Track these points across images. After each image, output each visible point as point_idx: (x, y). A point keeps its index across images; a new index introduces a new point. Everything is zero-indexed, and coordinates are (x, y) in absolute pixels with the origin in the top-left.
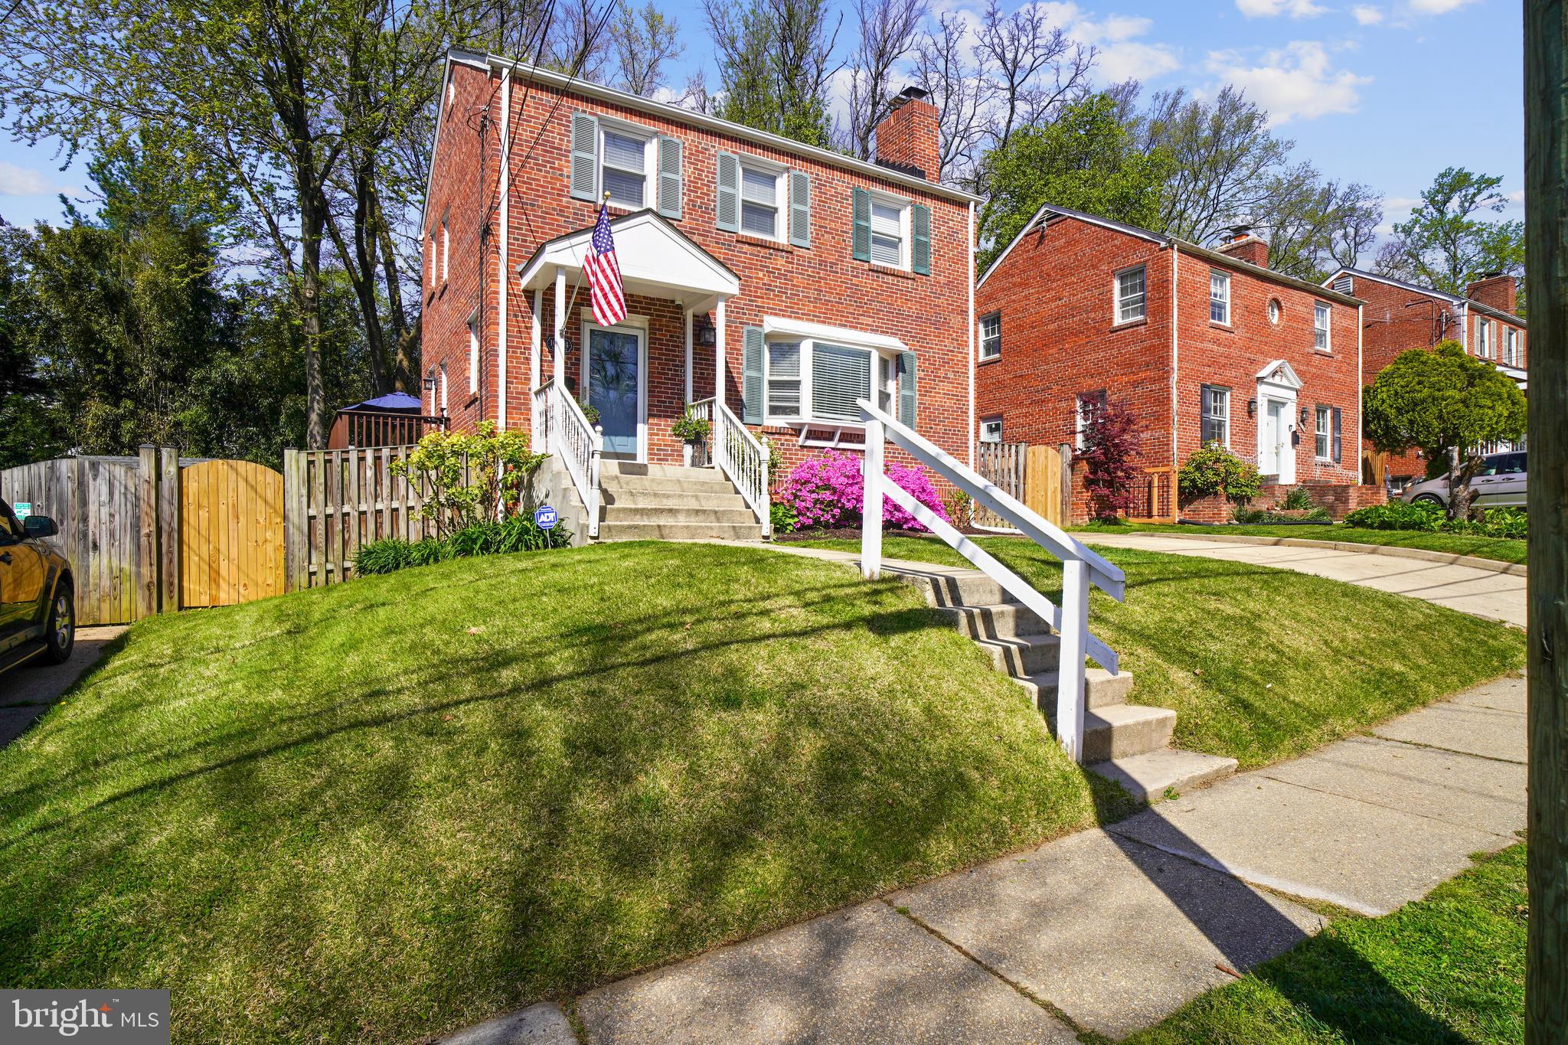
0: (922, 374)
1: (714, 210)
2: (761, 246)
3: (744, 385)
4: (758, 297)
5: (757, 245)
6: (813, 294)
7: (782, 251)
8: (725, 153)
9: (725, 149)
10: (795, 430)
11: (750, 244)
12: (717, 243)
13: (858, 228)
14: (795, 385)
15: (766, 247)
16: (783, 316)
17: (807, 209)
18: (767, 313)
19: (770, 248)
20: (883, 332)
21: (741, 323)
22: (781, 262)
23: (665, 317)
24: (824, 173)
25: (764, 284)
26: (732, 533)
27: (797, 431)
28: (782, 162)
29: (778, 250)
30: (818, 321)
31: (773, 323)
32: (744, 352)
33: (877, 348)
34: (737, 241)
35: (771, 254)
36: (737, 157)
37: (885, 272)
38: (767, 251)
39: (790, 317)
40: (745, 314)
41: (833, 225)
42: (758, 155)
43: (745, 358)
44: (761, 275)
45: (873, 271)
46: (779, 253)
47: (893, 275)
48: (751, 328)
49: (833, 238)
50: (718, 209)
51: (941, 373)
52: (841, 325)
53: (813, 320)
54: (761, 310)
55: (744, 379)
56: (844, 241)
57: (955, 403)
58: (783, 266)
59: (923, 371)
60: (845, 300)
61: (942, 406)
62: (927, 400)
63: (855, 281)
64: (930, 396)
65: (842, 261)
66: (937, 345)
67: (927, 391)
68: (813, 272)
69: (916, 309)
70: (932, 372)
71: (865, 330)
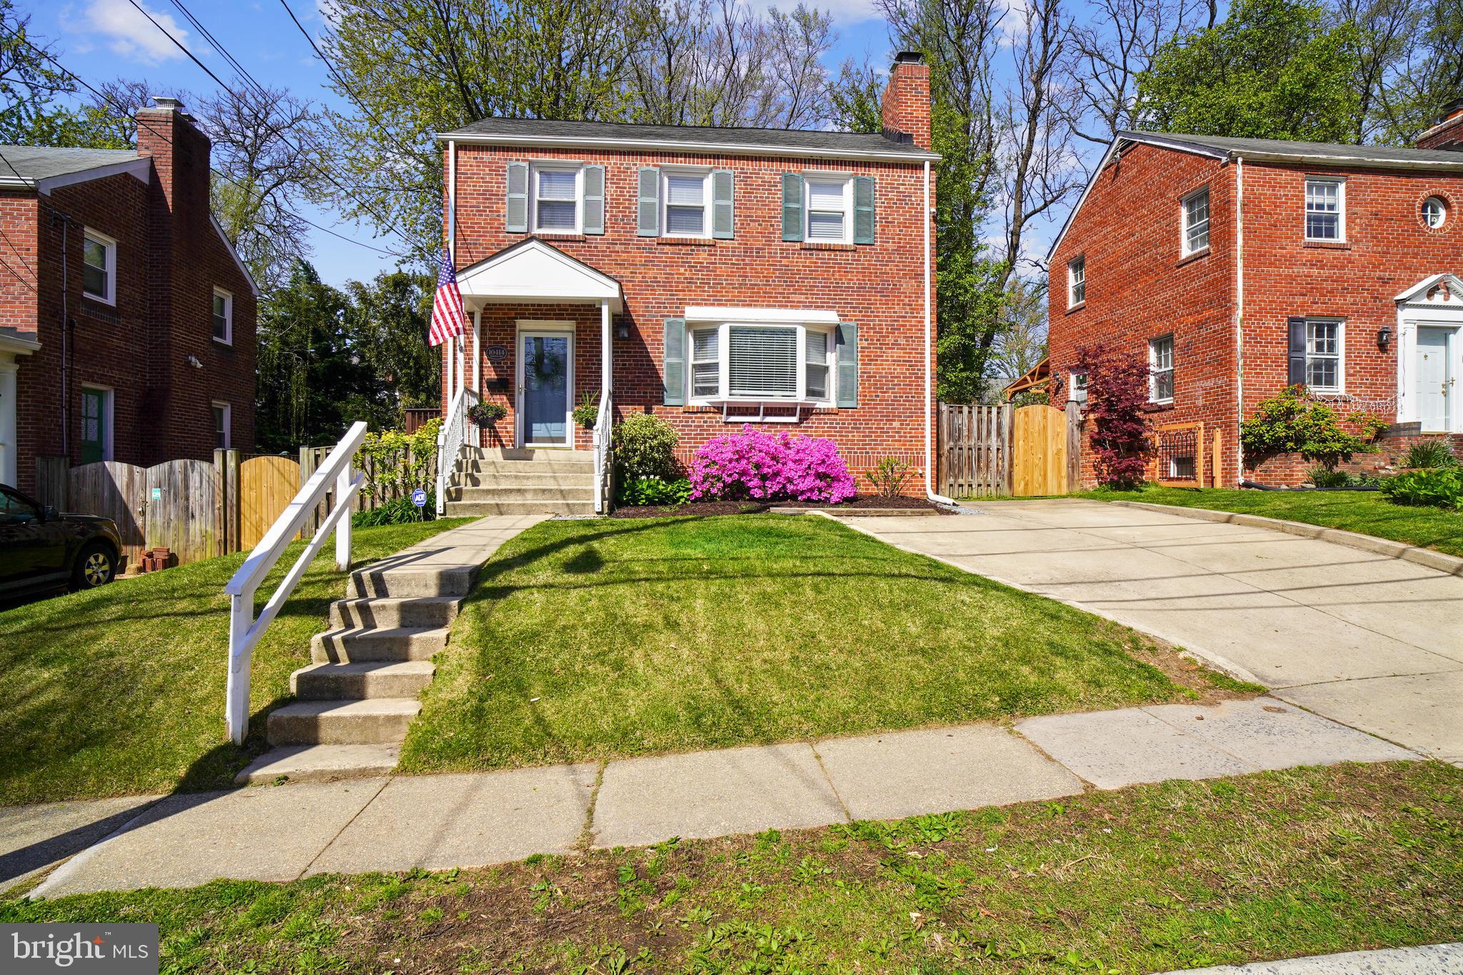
0: (865, 344)
1: (635, 220)
2: (682, 245)
3: (665, 371)
4: (680, 291)
5: (678, 244)
6: (737, 281)
7: (704, 245)
8: (645, 168)
9: (649, 164)
10: (718, 408)
11: (671, 245)
12: (638, 249)
13: (788, 212)
14: (714, 367)
15: (687, 245)
16: (706, 304)
17: (731, 203)
18: (689, 304)
19: (691, 245)
20: (818, 307)
21: (662, 316)
22: (703, 256)
23: (589, 319)
24: (749, 166)
25: (686, 278)
26: (566, 509)
27: (718, 409)
28: (706, 164)
29: (700, 245)
30: (743, 305)
31: (694, 313)
32: (664, 342)
33: (803, 324)
34: (658, 244)
35: (692, 250)
36: (657, 170)
37: (819, 248)
38: (689, 248)
39: (713, 305)
40: (666, 307)
41: (759, 213)
42: (680, 163)
43: (665, 347)
44: (682, 270)
45: (805, 249)
46: (701, 248)
47: (830, 250)
48: (672, 319)
49: (760, 225)
50: (638, 219)
51: (891, 340)
52: (770, 306)
53: (738, 305)
54: (683, 302)
55: (664, 367)
56: (772, 225)
57: (908, 369)
58: (705, 259)
59: (866, 340)
60: (774, 281)
61: (891, 373)
62: (872, 368)
63: (784, 262)
64: (875, 365)
65: (770, 245)
66: (884, 312)
67: (872, 360)
68: (738, 260)
69: (858, 280)
70: (878, 340)
71: (797, 307)
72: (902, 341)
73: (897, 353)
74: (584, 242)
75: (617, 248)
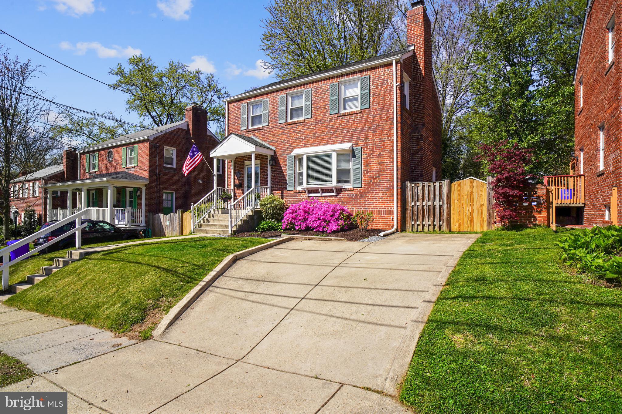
0: (365, 156)
1: (278, 117)
2: (293, 124)
4: (293, 143)
5: (292, 124)
6: (313, 135)
7: (302, 123)
9: (283, 94)
11: (290, 125)
12: (279, 129)
13: (332, 101)
14: (303, 173)
15: (295, 124)
16: (302, 147)
17: (310, 102)
18: (295, 148)
19: (297, 123)
20: (345, 142)
21: (286, 155)
22: (300, 127)
24: (317, 85)
25: (295, 138)
27: (305, 191)
30: (315, 146)
31: (297, 152)
33: (334, 151)
34: (286, 125)
35: (297, 126)
36: (285, 95)
37: (346, 115)
38: (296, 125)
39: (304, 147)
40: (288, 151)
41: (321, 104)
42: (293, 90)
43: (287, 166)
44: (293, 134)
45: (339, 116)
46: (300, 124)
47: (349, 115)
48: (290, 155)
49: (322, 109)
51: (377, 153)
52: (325, 145)
54: (293, 148)
55: (287, 175)
56: (326, 109)
57: (386, 167)
58: (301, 128)
59: (366, 154)
60: (327, 133)
61: (377, 169)
62: (369, 168)
63: (331, 124)
64: (370, 166)
65: (325, 117)
66: (374, 140)
67: (368, 164)
68: (313, 126)
69: (362, 126)
70: (371, 154)
71: (336, 143)
72: (383, 153)
73: (380, 159)
74: (263, 129)
75: (273, 129)
